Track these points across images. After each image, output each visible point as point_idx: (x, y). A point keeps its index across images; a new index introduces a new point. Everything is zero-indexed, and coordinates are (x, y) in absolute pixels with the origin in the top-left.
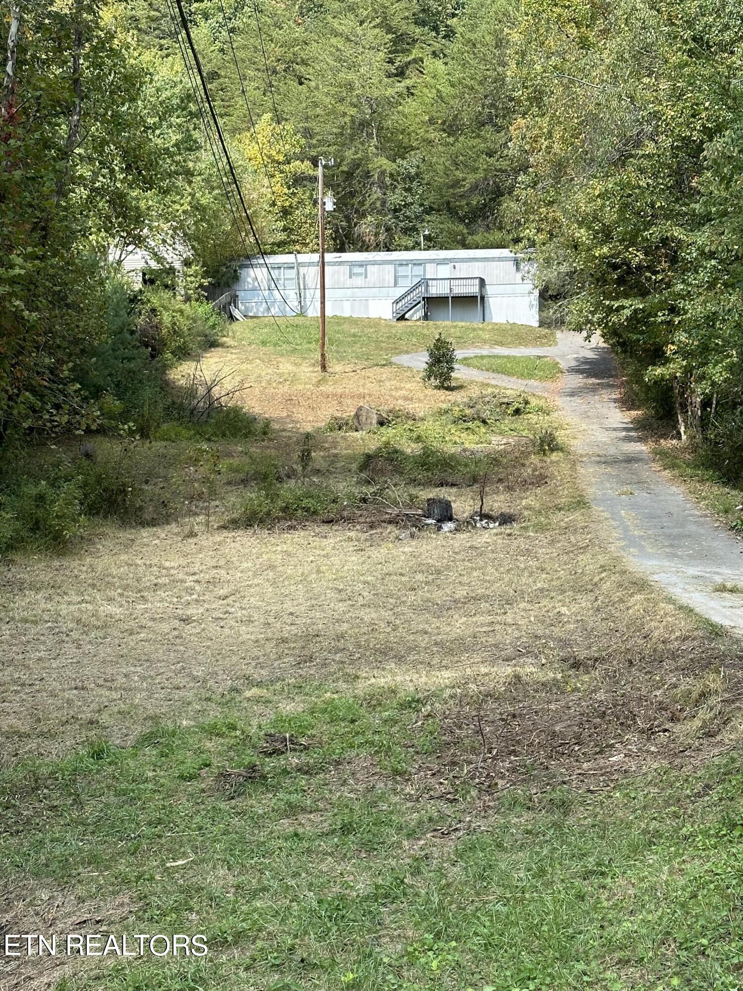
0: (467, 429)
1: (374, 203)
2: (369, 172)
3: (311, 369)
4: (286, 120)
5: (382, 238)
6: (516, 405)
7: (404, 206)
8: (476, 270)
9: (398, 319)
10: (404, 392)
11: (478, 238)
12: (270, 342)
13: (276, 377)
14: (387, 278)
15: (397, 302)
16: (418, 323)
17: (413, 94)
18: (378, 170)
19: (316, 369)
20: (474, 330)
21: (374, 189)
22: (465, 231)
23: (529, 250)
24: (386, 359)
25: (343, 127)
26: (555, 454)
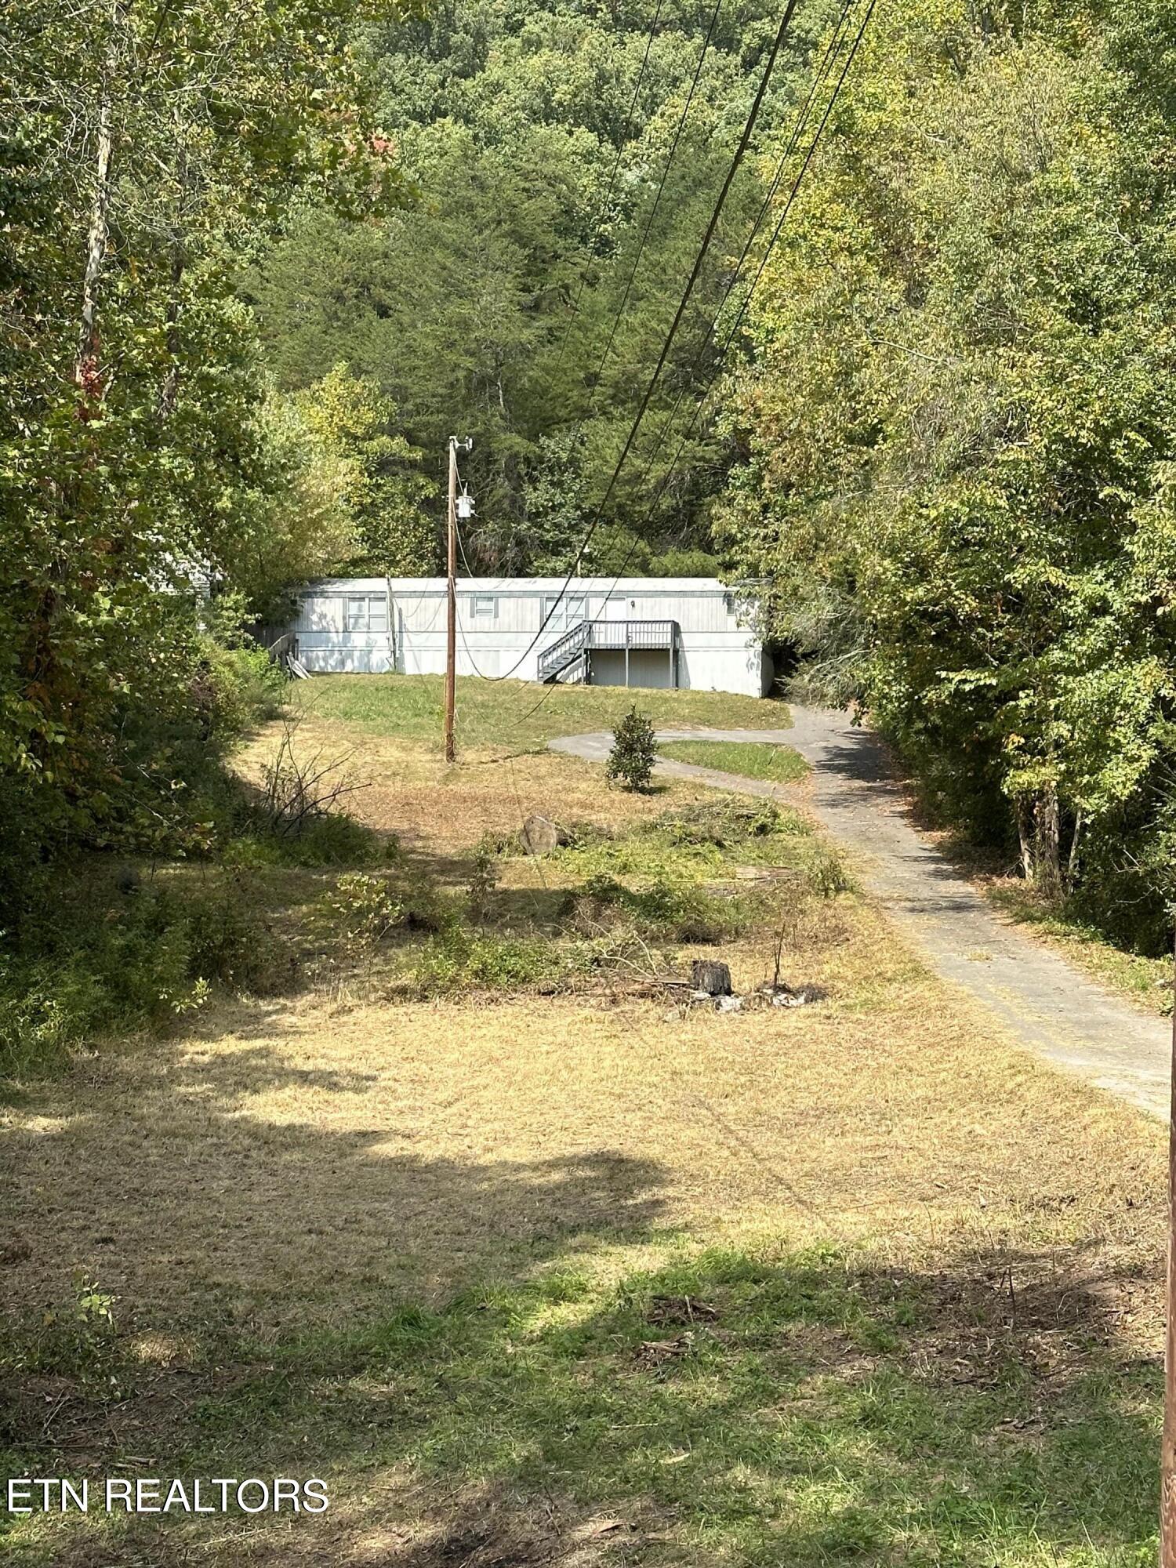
0: (696, 855)
1: (499, 502)
2: (490, 454)
3: (429, 757)
4: (367, 372)
5: (510, 555)
6: (762, 820)
7: (553, 508)
8: (667, 609)
9: (546, 682)
10: (578, 795)
11: (667, 560)
12: (357, 713)
13: (379, 769)
14: (529, 618)
15: (544, 655)
16: (578, 688)
17: (558, 339)
18: (507, 453)
19: (439, 757)
20: (666, 700)
21: (499, 480)
22: (648, 550)
23: (747, 581)
24: (539, 744)
25: (452, 385)
26: (842, 896)
